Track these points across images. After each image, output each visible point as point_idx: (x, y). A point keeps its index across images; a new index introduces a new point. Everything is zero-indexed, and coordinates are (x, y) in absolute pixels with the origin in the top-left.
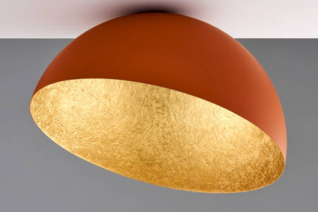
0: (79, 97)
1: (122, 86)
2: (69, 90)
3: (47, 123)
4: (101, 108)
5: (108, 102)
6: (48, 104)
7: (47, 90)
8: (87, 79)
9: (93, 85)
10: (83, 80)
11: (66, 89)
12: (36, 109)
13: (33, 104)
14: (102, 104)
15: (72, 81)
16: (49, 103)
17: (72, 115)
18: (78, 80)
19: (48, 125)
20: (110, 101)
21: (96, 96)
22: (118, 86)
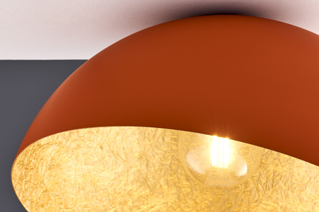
0: (96, 159)
1: (167, 139)
2: (79, 146)
3: (41, 202)
4: (131, 178)
5: (144, 167)
6: (42, 170)
7: (40, 146)
8: (108, 128)
9: (119, 138)
10: (102, 128)
11: (74, 145)
12: (21, 179)
13: (16, 171)
14: (133, 170)
15: (83, 132)
16: (44, 168)
17: (84, 189)
18: (94, 130)
19: (42, 206)
20: (147, 165)
21: (124, 157)
22: (161, 140)
